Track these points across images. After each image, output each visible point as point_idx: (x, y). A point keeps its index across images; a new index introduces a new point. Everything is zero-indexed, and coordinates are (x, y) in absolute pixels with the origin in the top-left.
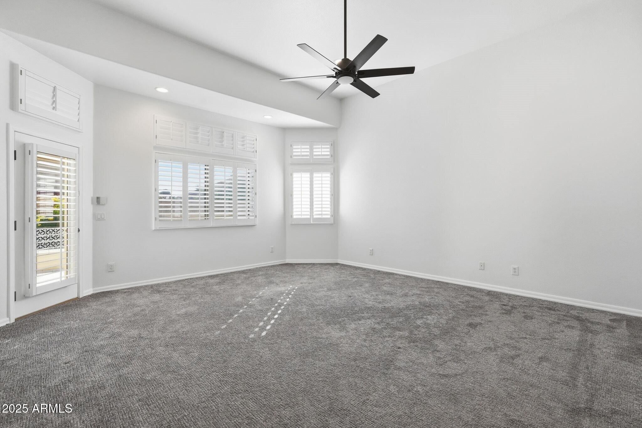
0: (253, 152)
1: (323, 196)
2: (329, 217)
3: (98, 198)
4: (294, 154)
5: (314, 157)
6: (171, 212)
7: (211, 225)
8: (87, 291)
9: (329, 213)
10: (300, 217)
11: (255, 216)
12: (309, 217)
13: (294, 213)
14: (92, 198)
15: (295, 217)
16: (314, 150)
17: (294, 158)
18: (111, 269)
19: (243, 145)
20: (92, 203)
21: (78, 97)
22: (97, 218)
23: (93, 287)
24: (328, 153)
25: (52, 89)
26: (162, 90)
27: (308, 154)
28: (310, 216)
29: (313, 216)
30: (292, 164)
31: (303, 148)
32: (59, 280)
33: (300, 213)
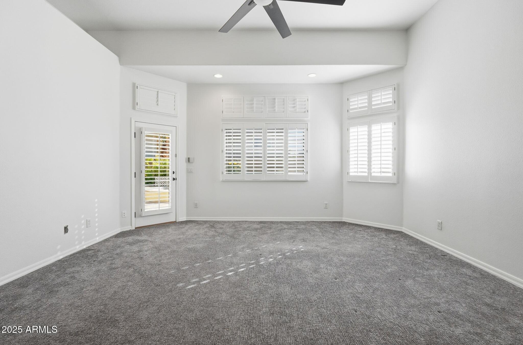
0: (305, 112)
1: (383, 150)
2: (390, 175)
3: (189, 158)
4: (351, 108)
5: (373, 107)
6: (231, 168)
7: (264, 179)
8: (182, 218)
9: (390, 170)
10: (356, 174)
11: (306, 173)
12: (366, 174)
13: (351, 170)
14: (186, 159)
15: (351, 174)
16: (373, 100)
17: (351, 112)
18: (196, 206)
19: (294, 107)
20: (186, 162)
21: (174, 94)
22: (189, 172)
23: (187, 216)
24: (391, 100)
25: (157, 92)
26: (218, 76)
27: (366, 105)
28: (368, 173)
29: (371, 173)
30: (350, 119)
31: (360, 100)
32: (158, 209)
33: (356, 170)
